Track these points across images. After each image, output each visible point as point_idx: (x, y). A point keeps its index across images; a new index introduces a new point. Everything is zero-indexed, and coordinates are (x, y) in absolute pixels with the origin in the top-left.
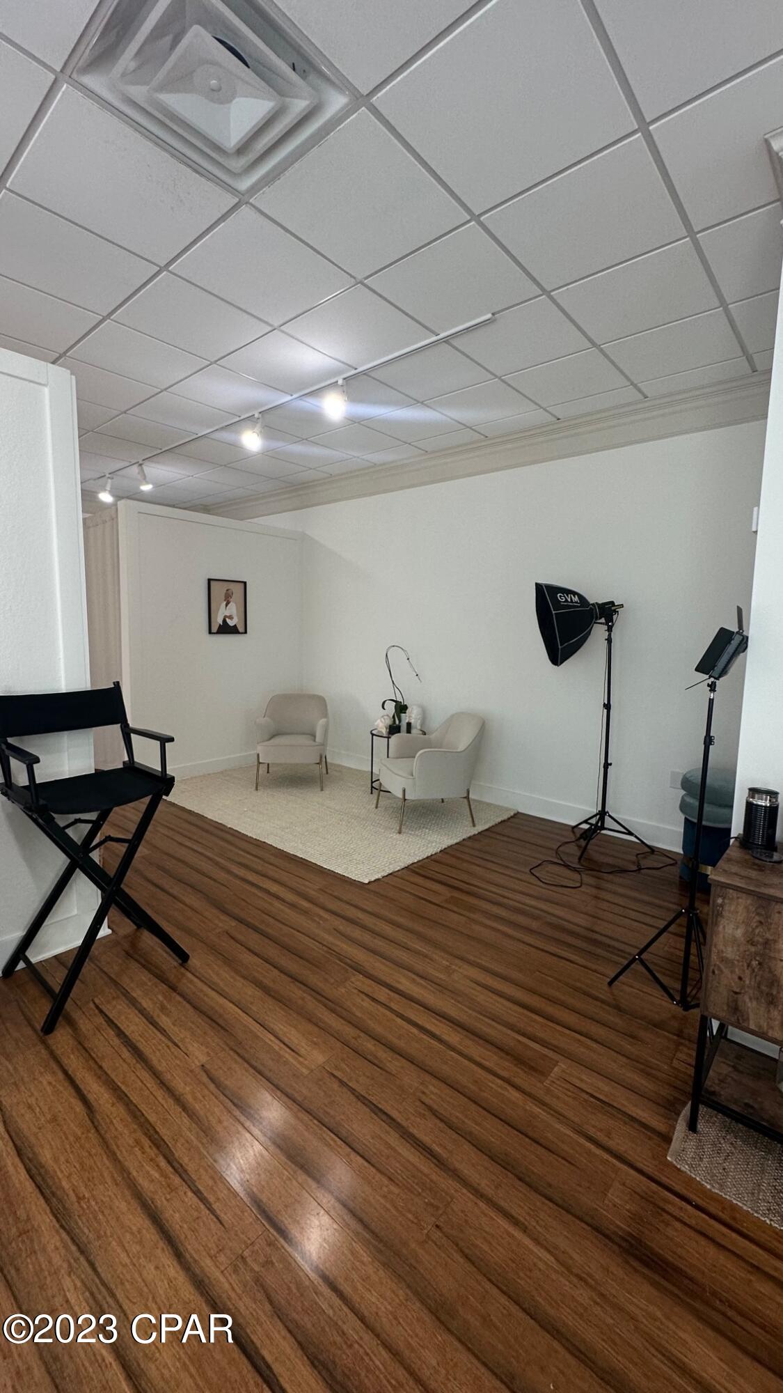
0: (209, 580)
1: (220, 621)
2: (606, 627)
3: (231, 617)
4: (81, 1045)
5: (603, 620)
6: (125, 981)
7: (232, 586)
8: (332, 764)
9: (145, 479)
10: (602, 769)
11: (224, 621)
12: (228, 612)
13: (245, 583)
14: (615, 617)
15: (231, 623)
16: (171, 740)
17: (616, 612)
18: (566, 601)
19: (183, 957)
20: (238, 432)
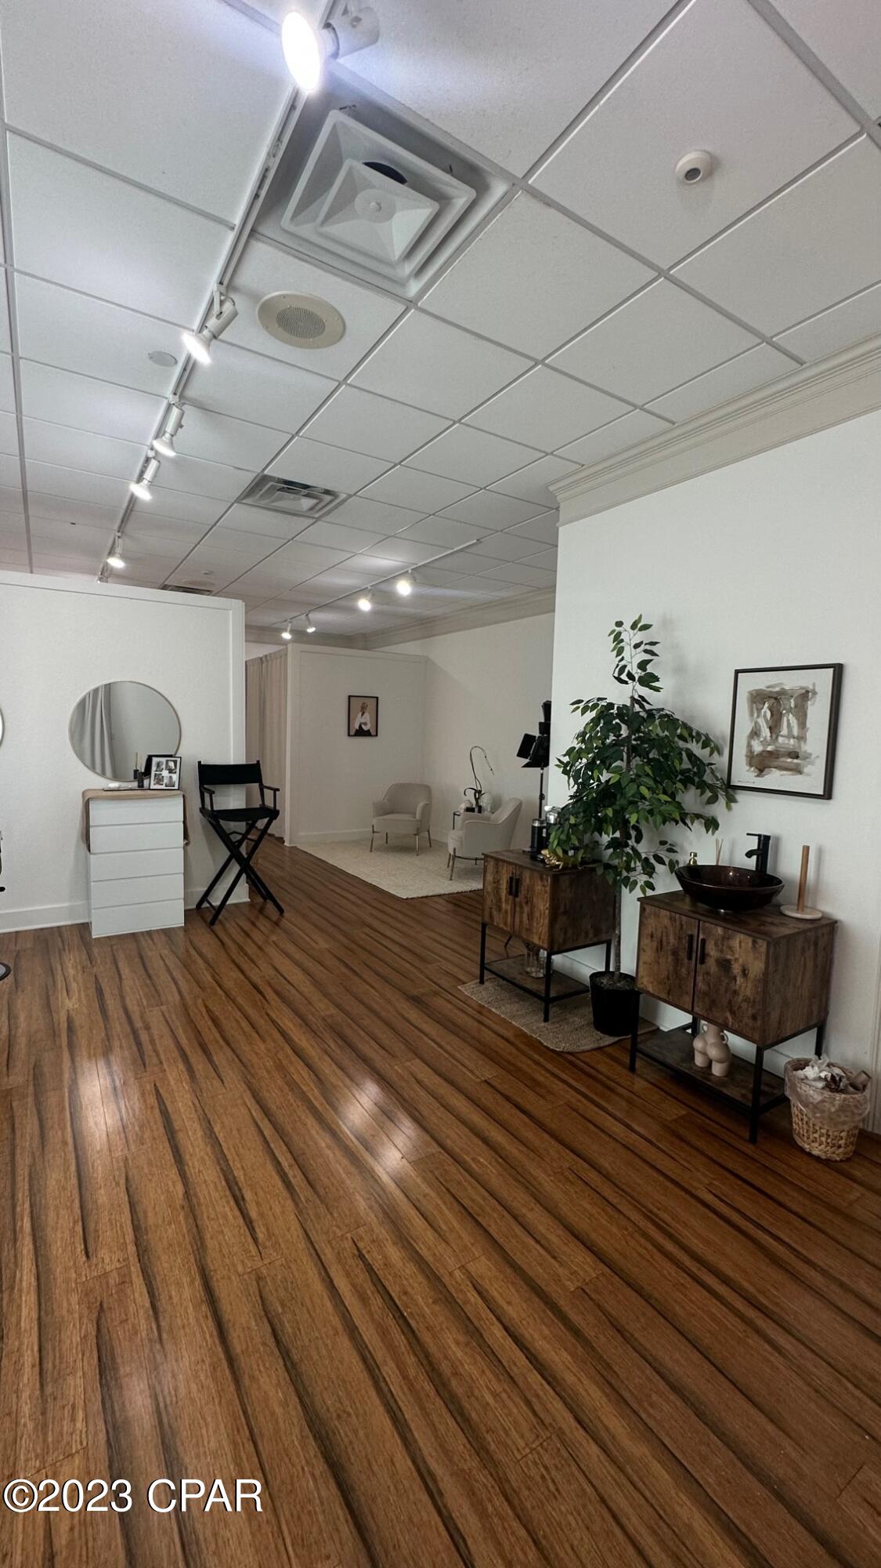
0: (350, 697)
1: (357, 727)
3: (365, 724)
4: (225, 930)
6: (258, 924)
7: (365, 700)
8: (434, 840)
9: (310, 624)
11: (360, 727)
12: (364, 720)
13: (377, 698)
15: (365, 728)
16: (278, 790)
19: (281, 911)
20: (356, 600)
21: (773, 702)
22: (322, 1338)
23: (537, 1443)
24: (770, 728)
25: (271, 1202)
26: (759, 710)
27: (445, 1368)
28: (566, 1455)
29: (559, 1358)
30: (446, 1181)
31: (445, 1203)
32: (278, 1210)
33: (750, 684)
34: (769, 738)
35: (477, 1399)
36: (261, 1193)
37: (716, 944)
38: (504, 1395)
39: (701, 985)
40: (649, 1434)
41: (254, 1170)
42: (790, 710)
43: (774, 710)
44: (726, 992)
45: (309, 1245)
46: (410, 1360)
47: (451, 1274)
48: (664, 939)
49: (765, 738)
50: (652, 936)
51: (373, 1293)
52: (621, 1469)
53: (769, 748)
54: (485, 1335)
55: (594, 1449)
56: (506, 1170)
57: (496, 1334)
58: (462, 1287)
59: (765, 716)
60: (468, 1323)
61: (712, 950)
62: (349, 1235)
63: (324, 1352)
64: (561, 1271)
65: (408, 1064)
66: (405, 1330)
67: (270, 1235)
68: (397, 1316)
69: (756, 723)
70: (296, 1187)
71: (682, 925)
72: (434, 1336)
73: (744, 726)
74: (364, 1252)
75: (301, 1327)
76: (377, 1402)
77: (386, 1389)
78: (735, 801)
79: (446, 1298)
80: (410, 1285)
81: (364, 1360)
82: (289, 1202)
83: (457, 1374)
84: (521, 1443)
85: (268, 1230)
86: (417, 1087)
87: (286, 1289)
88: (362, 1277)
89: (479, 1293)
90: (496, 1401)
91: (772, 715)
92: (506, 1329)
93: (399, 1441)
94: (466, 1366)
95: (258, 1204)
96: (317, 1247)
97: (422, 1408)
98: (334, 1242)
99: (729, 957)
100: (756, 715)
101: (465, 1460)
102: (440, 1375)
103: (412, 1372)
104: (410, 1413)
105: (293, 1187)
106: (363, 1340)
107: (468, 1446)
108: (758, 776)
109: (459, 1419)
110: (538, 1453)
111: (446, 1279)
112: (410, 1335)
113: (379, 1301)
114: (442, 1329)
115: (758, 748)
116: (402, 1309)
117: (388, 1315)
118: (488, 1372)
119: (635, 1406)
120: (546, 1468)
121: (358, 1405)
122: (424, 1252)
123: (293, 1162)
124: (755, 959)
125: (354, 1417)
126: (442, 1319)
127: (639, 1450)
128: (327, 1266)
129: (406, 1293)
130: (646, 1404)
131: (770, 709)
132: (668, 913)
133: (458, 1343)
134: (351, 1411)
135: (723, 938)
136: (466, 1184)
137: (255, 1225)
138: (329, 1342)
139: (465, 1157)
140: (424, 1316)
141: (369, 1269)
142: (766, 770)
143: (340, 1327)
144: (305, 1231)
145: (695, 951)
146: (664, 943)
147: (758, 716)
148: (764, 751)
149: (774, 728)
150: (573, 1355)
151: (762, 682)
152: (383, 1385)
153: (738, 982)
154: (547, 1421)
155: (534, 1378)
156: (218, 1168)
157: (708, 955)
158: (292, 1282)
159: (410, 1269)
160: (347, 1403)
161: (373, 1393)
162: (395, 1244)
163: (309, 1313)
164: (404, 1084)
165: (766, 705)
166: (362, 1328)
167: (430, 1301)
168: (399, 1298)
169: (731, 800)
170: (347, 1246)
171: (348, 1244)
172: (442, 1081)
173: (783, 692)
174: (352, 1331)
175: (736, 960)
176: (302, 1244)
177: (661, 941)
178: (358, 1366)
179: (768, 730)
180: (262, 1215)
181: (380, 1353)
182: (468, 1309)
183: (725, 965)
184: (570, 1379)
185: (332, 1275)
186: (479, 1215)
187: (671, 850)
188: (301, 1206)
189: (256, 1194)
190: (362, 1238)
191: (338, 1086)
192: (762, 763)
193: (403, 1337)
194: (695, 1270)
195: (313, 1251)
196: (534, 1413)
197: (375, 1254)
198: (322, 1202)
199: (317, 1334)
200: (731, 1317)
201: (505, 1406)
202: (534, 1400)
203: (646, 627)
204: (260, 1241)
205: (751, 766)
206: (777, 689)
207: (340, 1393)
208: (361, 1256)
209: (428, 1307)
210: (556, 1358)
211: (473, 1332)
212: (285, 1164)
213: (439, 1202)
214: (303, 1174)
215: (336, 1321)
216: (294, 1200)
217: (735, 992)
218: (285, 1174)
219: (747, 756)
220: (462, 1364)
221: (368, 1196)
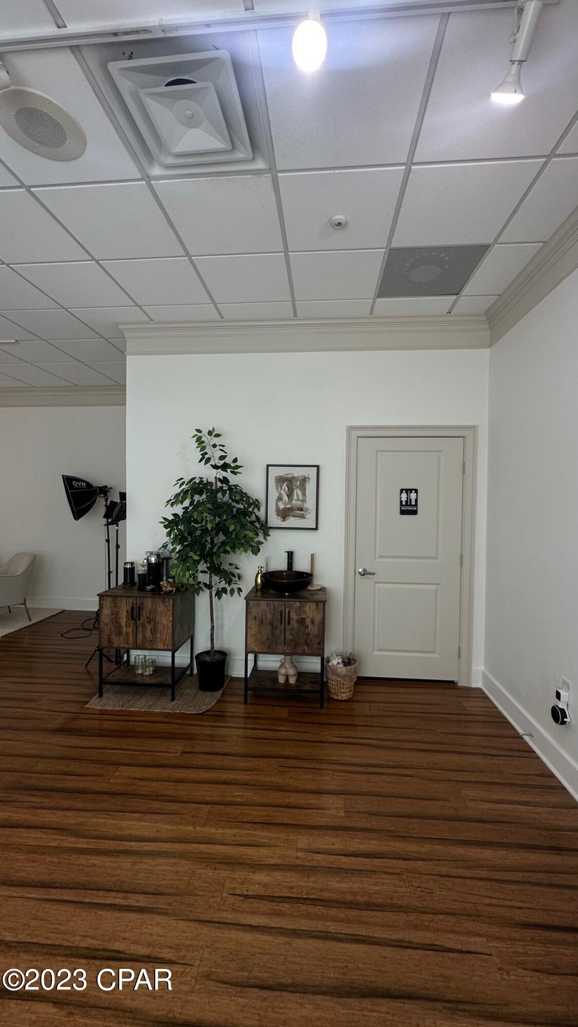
2: (104, 499)
5: (102, 495)
10: (107, 576)
14: (108, 494)
17: (108, 491)
18: (78, 485)
21: (289, 483)
22: (287, 955)
23: (407, 883)
24: (288, 496)
25: (145, 930)
26: (281, 487)
27: (349, 897)
28: (417, 875)
29: (372, 845)
30: (235, 818)
31: (248, 829)
32: (158, 930)
33: (275, 473)
34: (287, 501)
35: (374, 894)
36: (127, 935)
37: (296, 612)
38: (378, 880)
39: (289, 637)
40: (422, 839)
41: (96, 928)
42: (297, 487)
43: (290, 487)
44: (303, 635)
45: (210, 924)
46: (334, 912)
47: (297, 858)
48: (264, 617)
49: (285, 501)
50: (255, 618)
51: (279, 906)
52: (432, 860)
53: (288, 506)
54: (343, 866)
55: (419, 863)
56: (254, 789)
57: (346, 862)
58: (309, 858)
59: (285, 490)
60: (331, 870)
61: (294, 616)
62: (225, 895)
63: (298, 960)
64: (331, 812)
65: (117, 773)
66: (315, 903)
67: (177, 948)
68: (303, 902)
69: (280, 493)
70: (150, 906)
71: (275, 607)
72: (328, 890)
73: (273, 494)
74: (245, 893)
75: (269, 965)
76: (348, 946)
77: (343, 936)
78: (269, 535)
79: (308, 870)
80: (288, 882)
81: (318, 937)
82: (158, 918)
83: (355, 894)
84: (404, 889)
85: (170, 947)
86: (142, 783)
87: (232, 961)
88: (264, 906)
89: (318, 853)
90: (379, 886)
91: (288, 489)
92: (346, 855)
93: (375, 947)
94: (354, 887)
95: (135, 943)
96: (215, 920)
97: (364, 923)
98: (222, 907)
99: (304, 616)
100: (280, 489)
101: (400, 919)
102: (351, 903)
103: (342, 915)
104: (363, 931)
105: (147, 908)
106: (304, 930)
107: (395, 913)
108: (283, 521)
109: (379, 909)
110: (412, 886)
111: (298, 862)
112: (319, 903)
113: (286, 905)
114: (327, 884)
115: (282, 506)
116: (300, 896)
117: (299, 907)
118: (364, 879)
119: (410, 835)
120: (419, 887)
121: (343, 957)
122: (273, 861)
123: (123, 894)
124: (318, 613)
125: (350, 965)
126: (320, 880)
127: (426, 848)
128: (236, 922)
129: (292, 888)
130: (411, 831)
131: (287, 486)
132: (265, 602)
133: (339, 882)
134: (345, 964)
135: (300, 607)
136: (246, 811)
137: (154, 954)
138: (292, 952)
139: (227, 799)
140: (313, 888)
141: (260, 897)
142: (287, 518)
143: (287, 940)
144: (195, 921)
145: (283, 619)
146: (264, 620)
147: (281, 489)
148: (285, 508)
149: (290, 495)
150: (375, 839)
151: (282, 472)
152: (340, 936)
153: (310, 628)
154: (399, 871)
155: (377, 862)
156: (59, 958)
157: (292, 619)
158: (231, 953)
159: (278, 876)
160: (338, 964)
161: (341, 945)
162: (254, 873)
163: (264, 954)
164: (133, 787)
165: (285, 484)
166: (297, 926)
167: (306, 878)
168: (291, 893)
169: (266, 535)
170: (232, 901)
171: (231, 899)
172: (156, 769)
173: (293, 478)
174: (295, 933)
175: (308, 617)
176: (205, 930)
177: (262, 619)
178: (320, 944)
179: (287, 497)
180: (149, 945)
181: (320, 926)
182: (324, 864)
183: (302, 622)
184: (385, 849)
185: (245, 923)
186: (272, 820)
187: (237, 568)
188: (170, 911)
189: (124, 939)
190: (234, 888)
191: (83, 822)
192: (284, 514)
193: (318, 907)
194: (365, 770)
195: (217, 925)
196: (392, 874)
197: (252, 888)
198: (181, 895)
199: (282, 957)
200: (393, 777)
201: (383, 884)
202: (387, 870)
203: (218, 436)
204: (173, 958)
205: (278, 516)
206: (290, 476)
207: (331, 965)
208: (247, 897)
209: (308, 882)
210: (373, 847)
211: (338, 871)
212: (120, 901)
213: (246, 832)
214: (143, 893)
215: (281, 940)
216: (159, 914)
217: (309, 634)
218: (128, 906)
219: (276, 511)
220: (352, 888)
221: (206, 864)
